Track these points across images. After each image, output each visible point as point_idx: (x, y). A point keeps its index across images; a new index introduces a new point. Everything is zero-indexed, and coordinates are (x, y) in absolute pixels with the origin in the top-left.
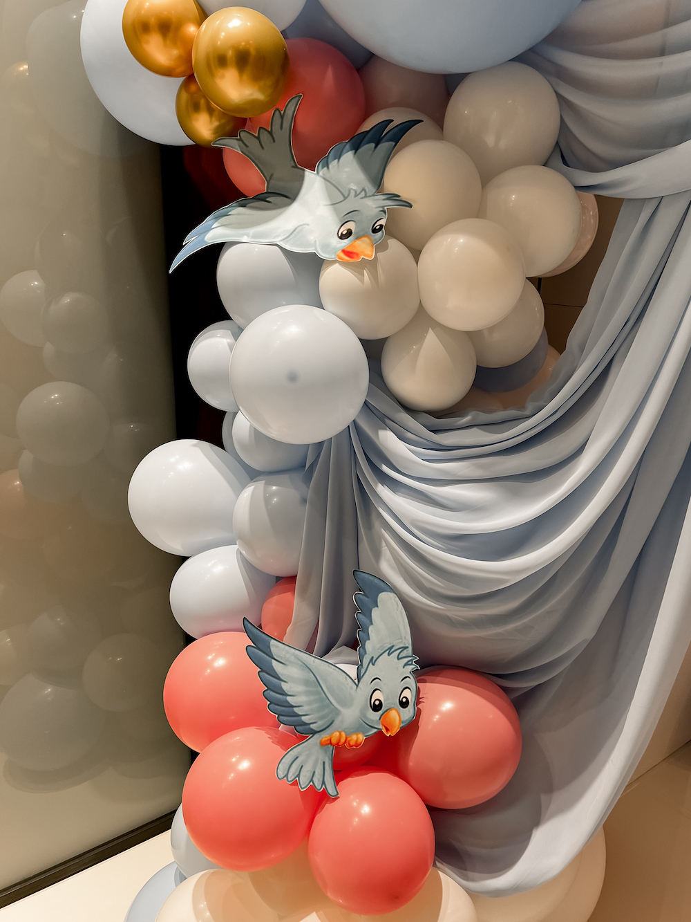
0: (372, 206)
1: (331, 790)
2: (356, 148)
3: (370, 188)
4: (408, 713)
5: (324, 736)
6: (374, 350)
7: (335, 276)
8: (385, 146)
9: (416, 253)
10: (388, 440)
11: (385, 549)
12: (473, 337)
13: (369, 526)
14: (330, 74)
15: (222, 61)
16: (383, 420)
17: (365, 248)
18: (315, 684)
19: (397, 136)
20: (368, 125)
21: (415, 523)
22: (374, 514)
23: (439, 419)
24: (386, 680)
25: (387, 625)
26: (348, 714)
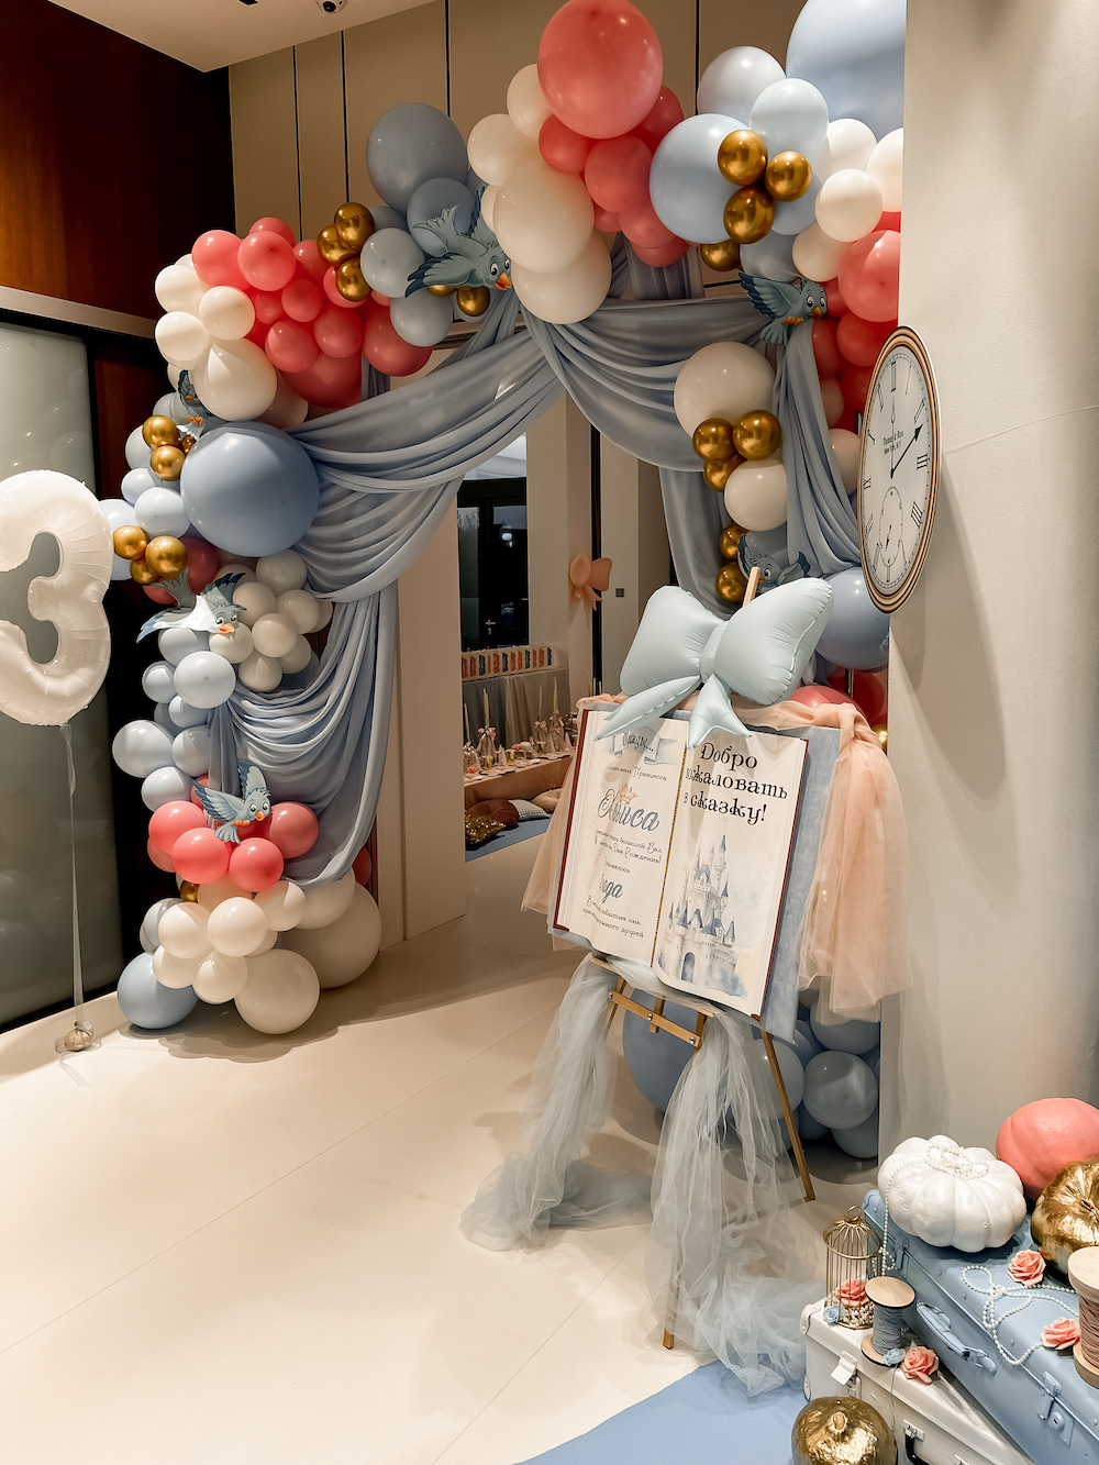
0: (229, 611)
1: (238, 842)
2: (218, 585)
3: (227, 603)
4: (267, 812)
5: (232, 822)
6: (236, 667)
7: (216, 639)
8: (231, 584)
9: (251, 627)
10: (246, 704)
11: (249, 749)
12: (279, 660)
13: (241, 742)
14: (203, 556)
15: (161, 557)
16: (243, 697)
17: (229, 627)
18: (226, 803)
19: (234, 581)
20: (222, 574)
21: (262, 734)
22: (243, 737)
23: (268, 695)
24: (256, 800)
25: (254, 779)
26: (242, 814)
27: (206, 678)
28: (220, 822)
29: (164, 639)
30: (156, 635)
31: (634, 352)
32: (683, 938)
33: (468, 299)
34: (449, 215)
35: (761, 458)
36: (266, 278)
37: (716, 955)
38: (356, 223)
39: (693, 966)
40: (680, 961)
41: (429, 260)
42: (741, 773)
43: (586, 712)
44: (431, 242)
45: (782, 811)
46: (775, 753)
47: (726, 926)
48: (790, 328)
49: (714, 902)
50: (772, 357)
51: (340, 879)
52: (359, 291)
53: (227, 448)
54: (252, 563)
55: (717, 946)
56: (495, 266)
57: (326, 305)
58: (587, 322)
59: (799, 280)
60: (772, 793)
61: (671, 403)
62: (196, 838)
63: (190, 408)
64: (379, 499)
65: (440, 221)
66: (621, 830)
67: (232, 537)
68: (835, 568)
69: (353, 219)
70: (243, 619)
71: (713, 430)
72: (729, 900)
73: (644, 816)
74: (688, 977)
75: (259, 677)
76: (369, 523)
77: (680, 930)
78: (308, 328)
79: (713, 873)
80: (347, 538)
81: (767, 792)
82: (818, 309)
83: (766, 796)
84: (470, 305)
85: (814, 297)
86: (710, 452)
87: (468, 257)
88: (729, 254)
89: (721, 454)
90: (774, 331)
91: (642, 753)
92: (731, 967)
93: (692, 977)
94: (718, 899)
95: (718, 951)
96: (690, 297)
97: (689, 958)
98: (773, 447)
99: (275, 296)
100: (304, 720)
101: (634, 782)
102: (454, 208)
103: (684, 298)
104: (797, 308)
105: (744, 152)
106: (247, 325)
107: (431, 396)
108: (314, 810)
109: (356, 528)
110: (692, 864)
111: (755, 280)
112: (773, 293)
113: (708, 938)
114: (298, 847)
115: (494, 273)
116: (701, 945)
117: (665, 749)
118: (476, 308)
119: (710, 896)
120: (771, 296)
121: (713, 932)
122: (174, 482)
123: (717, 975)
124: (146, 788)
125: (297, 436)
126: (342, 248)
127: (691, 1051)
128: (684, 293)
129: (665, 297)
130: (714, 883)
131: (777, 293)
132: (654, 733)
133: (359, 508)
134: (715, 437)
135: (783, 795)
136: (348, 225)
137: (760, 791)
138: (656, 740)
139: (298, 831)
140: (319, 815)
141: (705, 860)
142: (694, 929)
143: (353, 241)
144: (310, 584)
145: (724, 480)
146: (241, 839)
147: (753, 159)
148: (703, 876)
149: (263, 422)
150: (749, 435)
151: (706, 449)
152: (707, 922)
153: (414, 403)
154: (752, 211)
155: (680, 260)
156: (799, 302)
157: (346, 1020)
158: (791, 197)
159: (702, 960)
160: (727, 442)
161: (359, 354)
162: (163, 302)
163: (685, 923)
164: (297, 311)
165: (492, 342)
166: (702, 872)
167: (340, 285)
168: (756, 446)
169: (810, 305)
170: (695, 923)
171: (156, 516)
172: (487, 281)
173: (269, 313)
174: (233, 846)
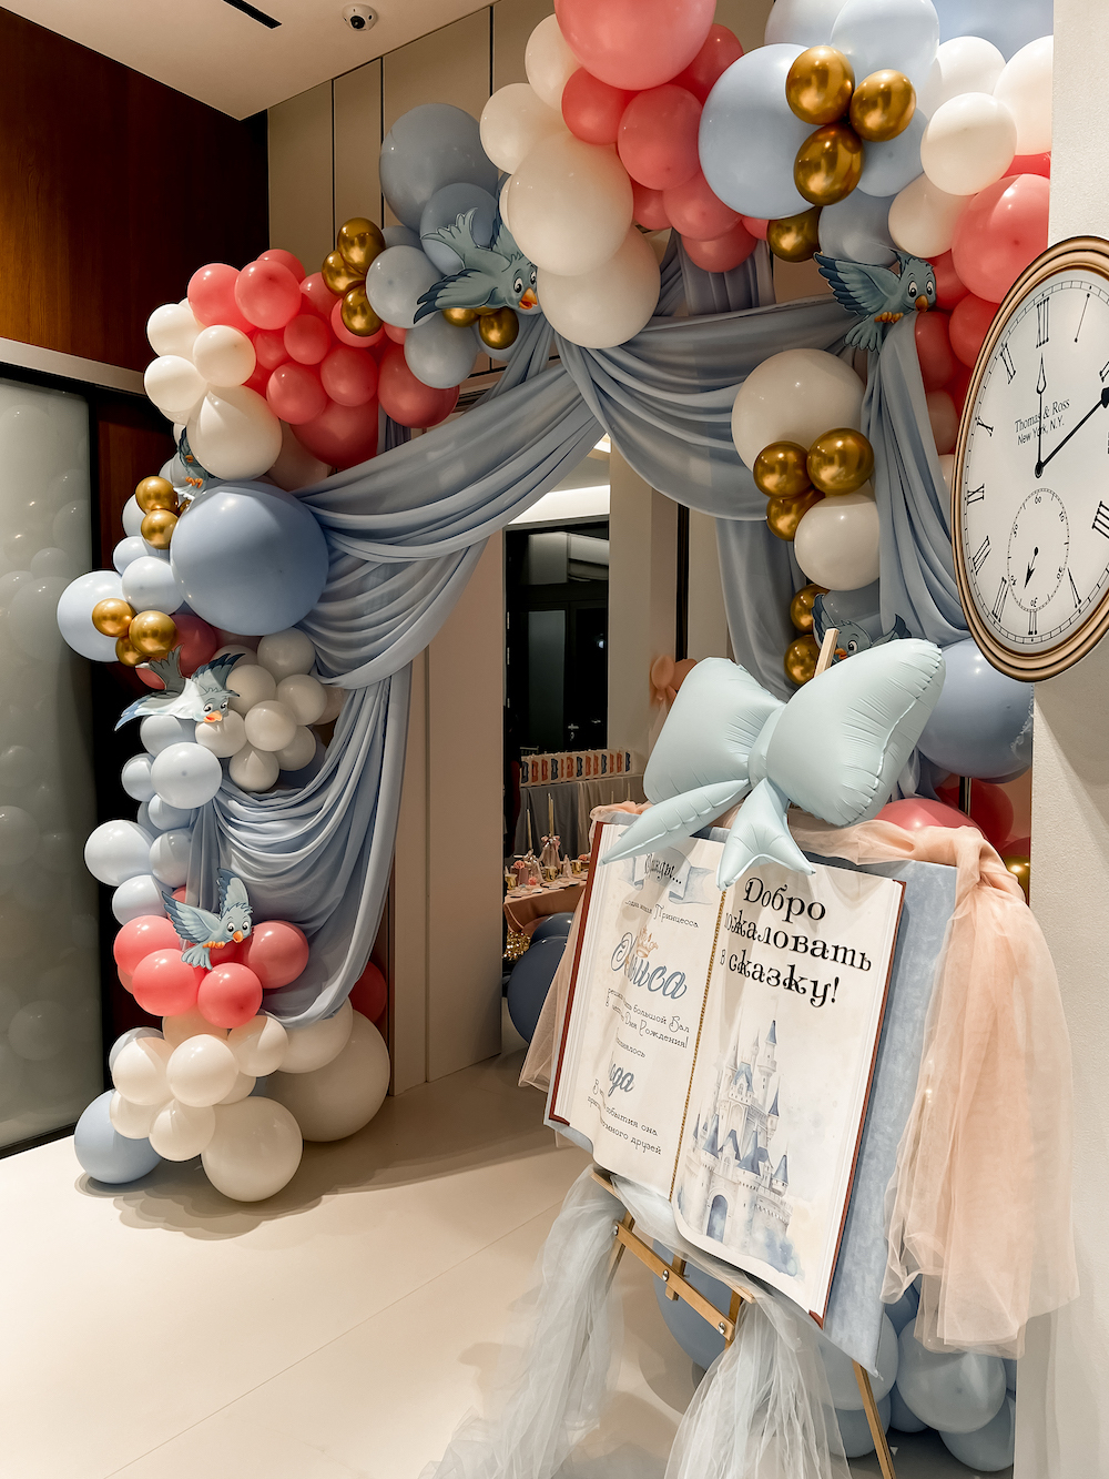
0: (222, 696)
1: (209, 967)
2: (212, 667)
3: (220, 688)
4: (247, 932)
5: (205, 944)
6: (225, 763)
7: (202, 729)
8: (226, 666)
9: (244, 716)
10: (233, 805)
11: (233, 858)
12: (276, 754)
13: (225, 849)
14: (197, 632)
15: (145, 635)
16: (230, 796)
17: (218, 716)
18: (199, 921)
19: (231, 662)
20: (218, 656)
21: (247, 840)
22: (228, 846)
23: (260, 794)
24: (236, 918)
25: (235, 893)
26: (217, 934)
27: (184, 774)
28: (193, 942)
29: (145, 727)
30: (139, 720)
31: (689, 378)
32: (711, 1172)
33: (492, 327)
34: (464, 222)
35: (844, 492)
36: (267, 313)
37: (759, 1203)
38: (362, 242)
39: (723, 1217)
41: (444, 280)
42: (800, 926)
43: (600, 825)
44: (446, 258)
45: (863, 992)
46: (855, 898)
47: (775, 1159)
48: (885, 326)
49: (757, 1122)
50: (861, 365)
51: (331, 1016)
52: (367, 323)
53: (223, 509)
54: (253, 643)
55: (763, 1188)
56: (519, 281)
57: (333, 344)
58: (627, 346)
59: (898, 260)
60: (848, 960)
61: (729, 438)
62: (161, 961)
63: (190, 469)
64: (394, 569)
65: (454, 229)
66: (637, 995)
67: (228, 612)
68: (947, 637)
69: (358, 236)
70: (232, 705)
71: (781, 456)
72: (781, 1120)
73: (666, 976)
74: (717, 1232)
75: (250, 773)
76: (382, 596)
77: (707, 1158)
78: (314, 371)
79: (758, 1078)
80: (358, 615)
81: (840, 957)
82: (923, 298)
83: (839, 964)
84: (494, 336)
85: (919, 281)
86: (777, 486)
87: (489, 273)
88: (805, 238)
89: (791, 487)
90: (866, 330)
91: (666, 884)
92: (780, 1226)
93: (722, 1232)
94: (763, 1118)
95: (762, 1198)
96: (758, 306)
97: (718, 1203)
98: (862, 477)
99: (278, 334)
100: (297, 825)
101: (655, 925)
102: (470, 214)
103: (751, 307)
104: (895, 301)
105: (822, 74)
106: (246, 370)
107: (451, 447)
108: (305, 932)
109: (368, 602)
110: (727, 1061)
111: (838, 264)
112: (863, 282)
113: (748, 1177)
114: (281, 976)
115: (518, 291)
116: (737, 1185)
117: (696, 882)
118: (501, 337)
119: (752, 1113)
120: (860, 286)
121: (755, 1169)
122: (164, 550)
123: (759, 1236)
124: (118, 900)
125: (307, 499)
126: (350, 275)
127: (719, 1344)
128: (750, 302)
129: (727, 309)
130: (760, 1093)
131: (869, 281)
132: (683, 858)
133: (372, 580)
134: (784, 465)
135: (866, 965)
136: (352, 244)
137: (830, 954)
138: (684, 869)
139: (283, 956)
140: (310, 939)
141: (745, 1055)
142: (727, 1160)
143: (361, 264)
144: (319, 668)
145: (794, 526)
146: (214, 964)
147: (834, 83)
148: (744, 1080)
149: (266, 481)
150: (829, 461)
151: (771, 481)
152: (746, 1152)
153: (432, 455)
154: (832, 157)
155: (745, 263)
156: (897, 290)
157: (332, 1187)
158: (887, 133)
159: (738, 1209)
160: (800, 472)
161: (374, 401)
162: (156, 345)
163: (713, 1148)
164: (303, 351)
165: (523, 379)
166: (740, 1074)
167: (345, 317)
168: (839, 475)
169: (912, 294)
170: (729, 1151)
171: (142, 588)
172: (511, 299)
173: (272, 356)
174: (206, 971)
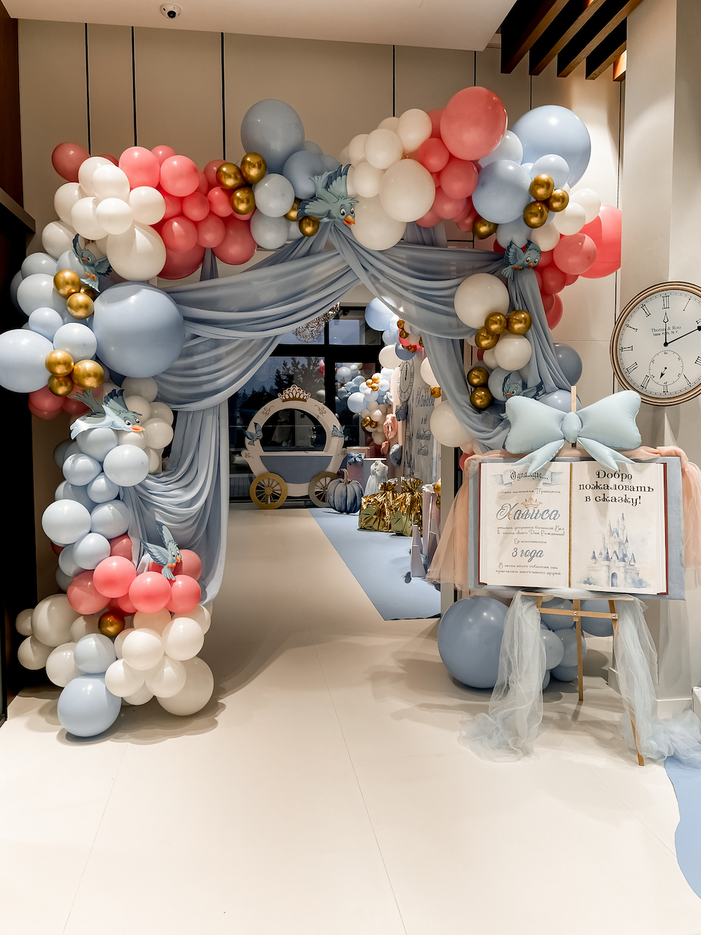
1: (173, 578)
3: (126, 410)
5: (167, 565)
8: (120, 397)
18: (159, 553)
26: (170, 559)
32: (609, 566)
37: (627, 571)
39: (616, 578)
40: (609, 578)
47: (630, 556)
49: (622, 546)
55: (627, 567)
56: (343, 210)
60: (643, 490)
72: (630, 544)
74: (615, 584)
77: (607, 563)
79: (620, 532)
81: (640, 490)
82: (531, 264)
83: (639, 492)
85: (531, 258)
90: (507, 271)
92: (636, 575)
93: (617, 584)
94: (624, 544)
95: (628, 569)
97: (614, 575)
104: (520, 262)
110: (606, 530)
113: (622, 564)
115: (343, 215)
116: (618, 568)
119: (620, 544)
121: (624, 560)
123: (629, 581)
130: (621, 537)
135: (651, 490)
137: (636, 489)
141: (614, 526)
142: (614, 561)
148: (615, 534)
152: (620, 556)
156: (522, 259)
159: (620, 575)
163: (608, 558)
169: (527, 261)
170: (615, 558)
